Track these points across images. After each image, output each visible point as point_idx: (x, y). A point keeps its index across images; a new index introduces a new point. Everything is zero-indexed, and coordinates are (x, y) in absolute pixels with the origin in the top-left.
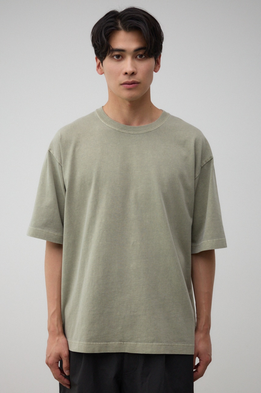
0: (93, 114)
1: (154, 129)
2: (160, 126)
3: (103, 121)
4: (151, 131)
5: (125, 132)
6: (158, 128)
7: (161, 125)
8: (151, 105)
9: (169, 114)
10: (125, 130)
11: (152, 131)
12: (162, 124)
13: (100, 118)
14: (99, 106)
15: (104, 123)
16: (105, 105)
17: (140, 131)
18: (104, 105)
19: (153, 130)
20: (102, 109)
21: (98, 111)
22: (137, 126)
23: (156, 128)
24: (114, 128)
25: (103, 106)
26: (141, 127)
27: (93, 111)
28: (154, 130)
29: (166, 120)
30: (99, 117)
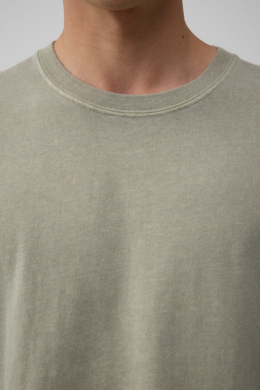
0: (27, 64)
1: (195, 100)
2: (211, 90)
3: (50, 84)
4: (186, 107)
5: (112, 113)
6: (208, 95)
7: (214, 87)
8: (187, 34)
9: (235, 56)
10: (112, 106)
11: (191, 105)
12: (218, 84)
13: (44, 76)
14: (45, 44)
15: (55, 88)
16: (58, 39)
17: (156, 108)
18: (55, 38)
19: (192, 102)
20: (52, 51)
21: (40, 55)
22: (146, 95)
23: (200, 97)
24: (80, 102)
25: (54, 43)
26: (157, 96)
27: (28, 57)
28: (195, 103)
29: (228, 72)
30: (41, 72)
